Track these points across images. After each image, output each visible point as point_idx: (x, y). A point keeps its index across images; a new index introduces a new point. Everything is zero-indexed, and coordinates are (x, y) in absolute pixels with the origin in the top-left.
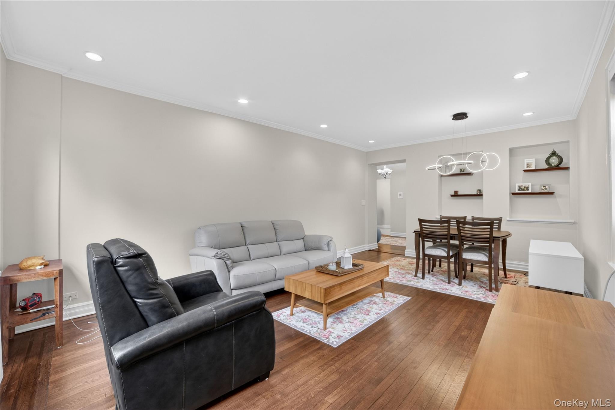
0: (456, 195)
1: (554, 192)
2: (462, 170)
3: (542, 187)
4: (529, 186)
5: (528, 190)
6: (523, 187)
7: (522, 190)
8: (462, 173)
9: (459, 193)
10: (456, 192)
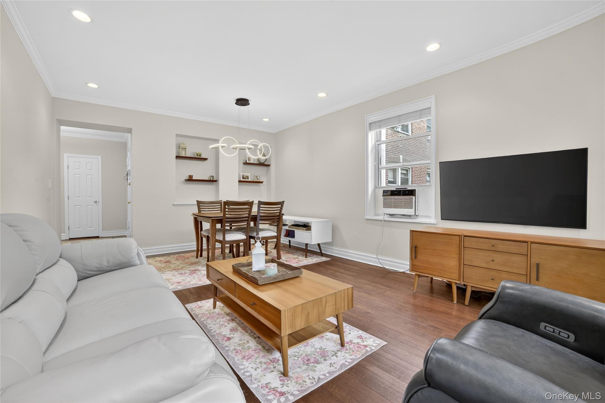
0: (190, 179)
1: (263, 182)
2: (199, 155)
3: (255, 177)
4: (248, 175)
5: (248, 179)
6: (245, 176)
7: (244, 179)
8: (198, 157)
9: (194, 178)
10: (191, 177)
